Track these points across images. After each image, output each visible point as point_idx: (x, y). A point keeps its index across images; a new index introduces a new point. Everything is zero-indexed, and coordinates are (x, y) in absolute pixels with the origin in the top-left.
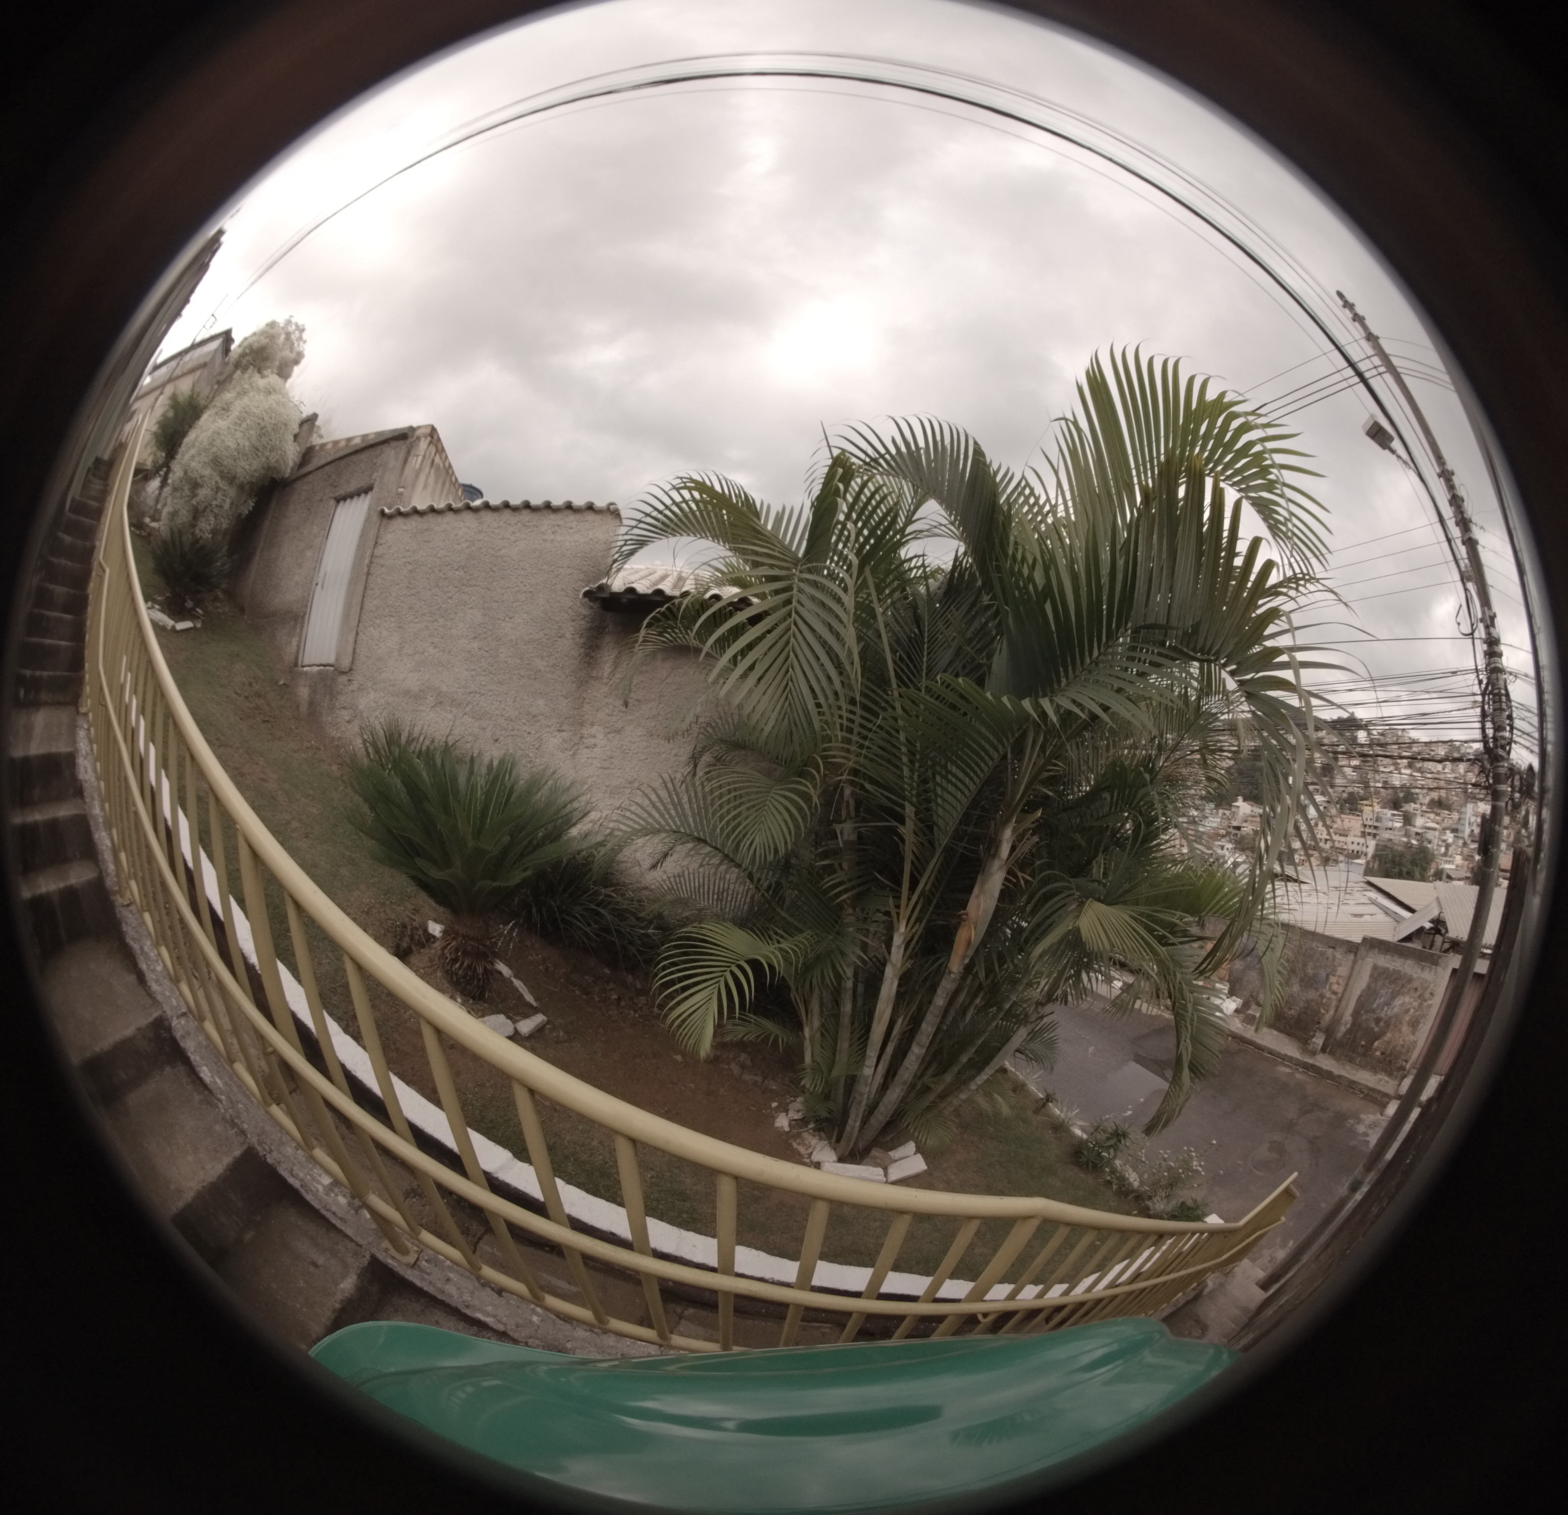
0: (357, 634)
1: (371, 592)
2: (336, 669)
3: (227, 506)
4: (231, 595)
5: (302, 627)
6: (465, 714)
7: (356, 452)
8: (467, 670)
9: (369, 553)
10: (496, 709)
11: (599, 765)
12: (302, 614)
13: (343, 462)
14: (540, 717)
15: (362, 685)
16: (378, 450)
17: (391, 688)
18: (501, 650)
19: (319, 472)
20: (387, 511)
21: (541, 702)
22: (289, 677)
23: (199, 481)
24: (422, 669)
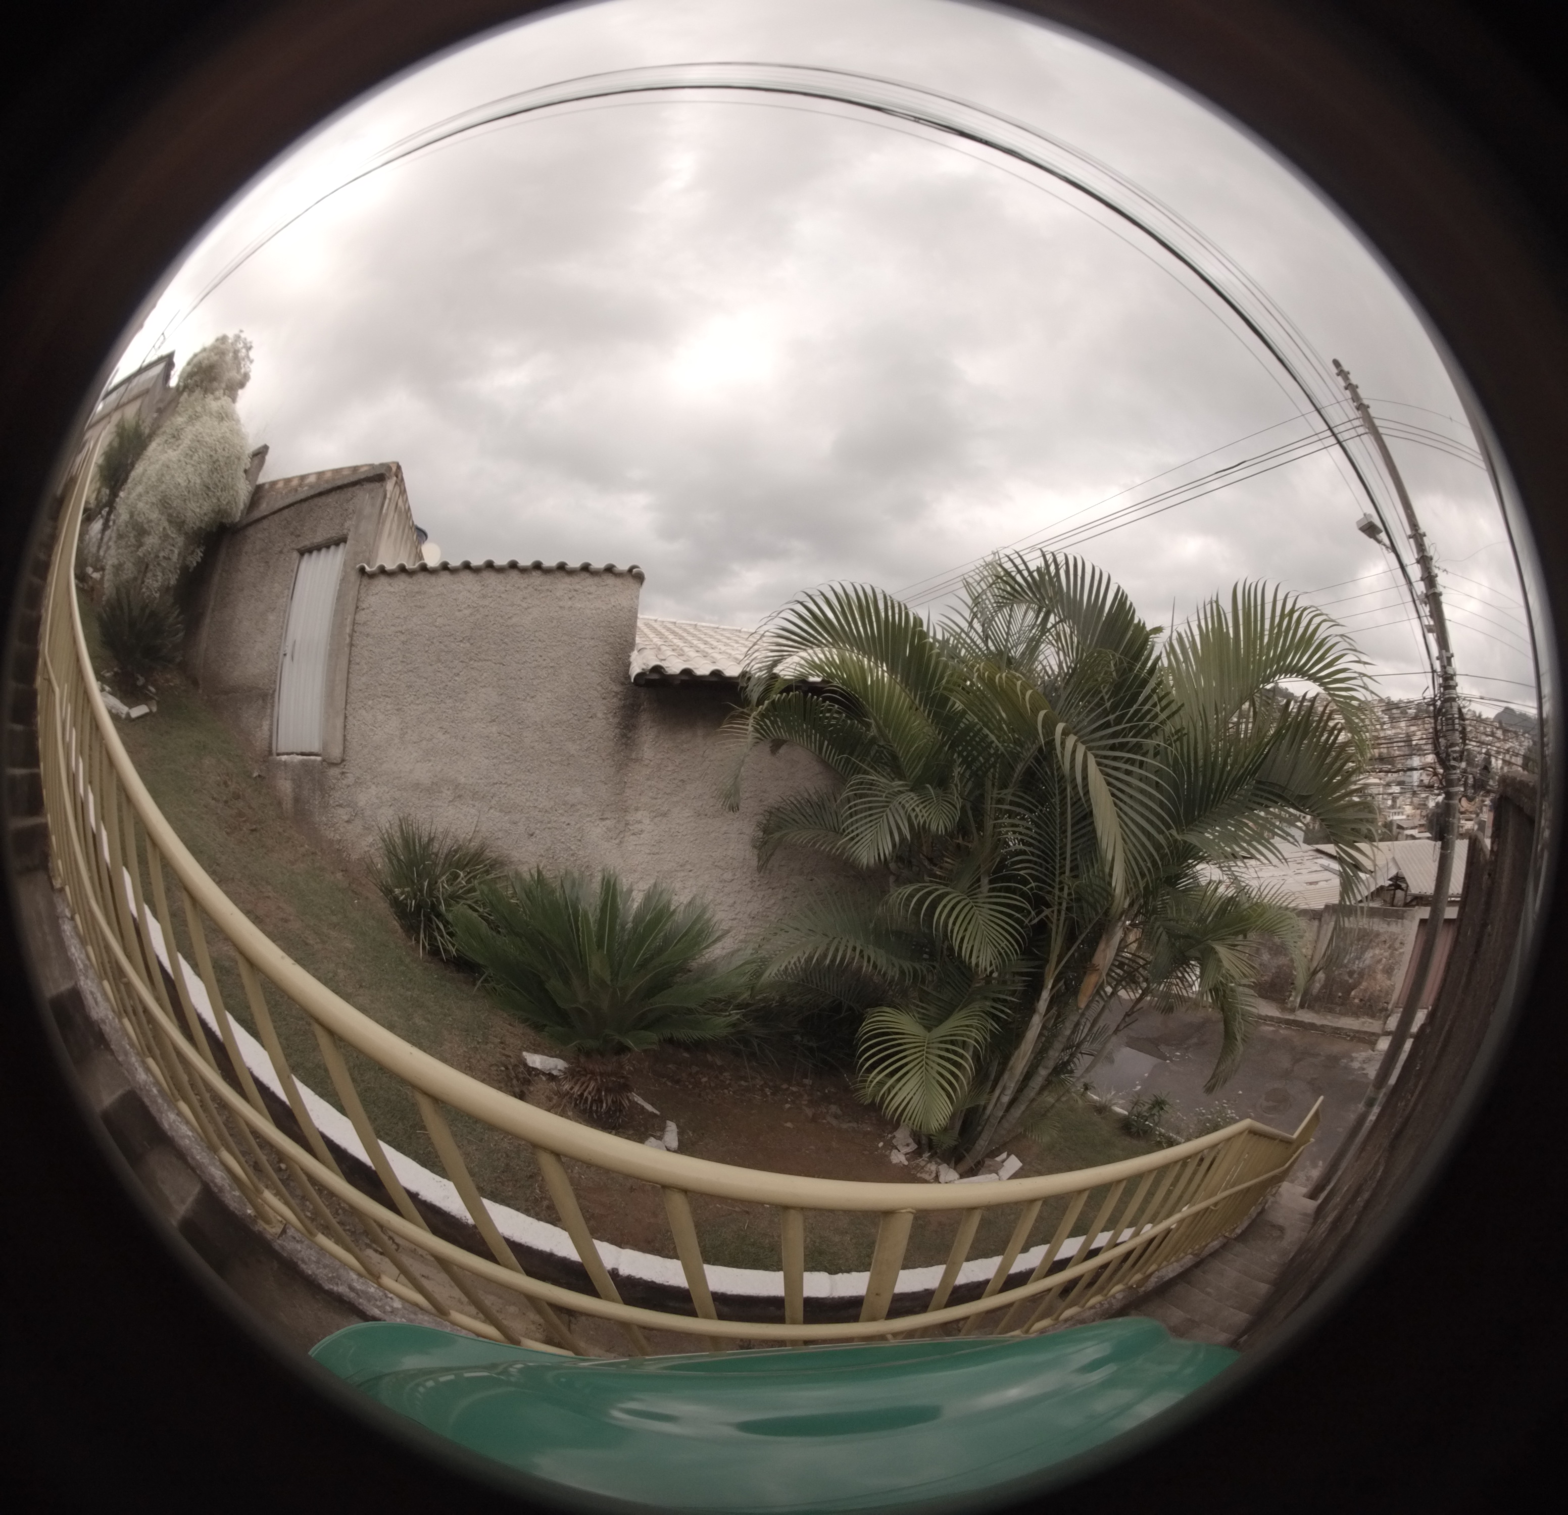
0: (346, 717)
1: (357, 667)
2: (324, 760)
3: (175, 557)
4: (183, 666)
5: (273, 706)
6: (491, 808)
7: (320, 494)
8: (487, 758)
9: (349, 620)
10: (527, 800)
11: (648, 852)
12: (271, 692)
13: (305, 506)
14: (579, 806)
15: (358, 778)
16: (349, 492)
17: (396, 781)
18: (525, 734)
19: (276, 517)
20: (368, 569)
21: (578, 790)
22: (263, 767)
23: (146, 526)
24: (432, 758)
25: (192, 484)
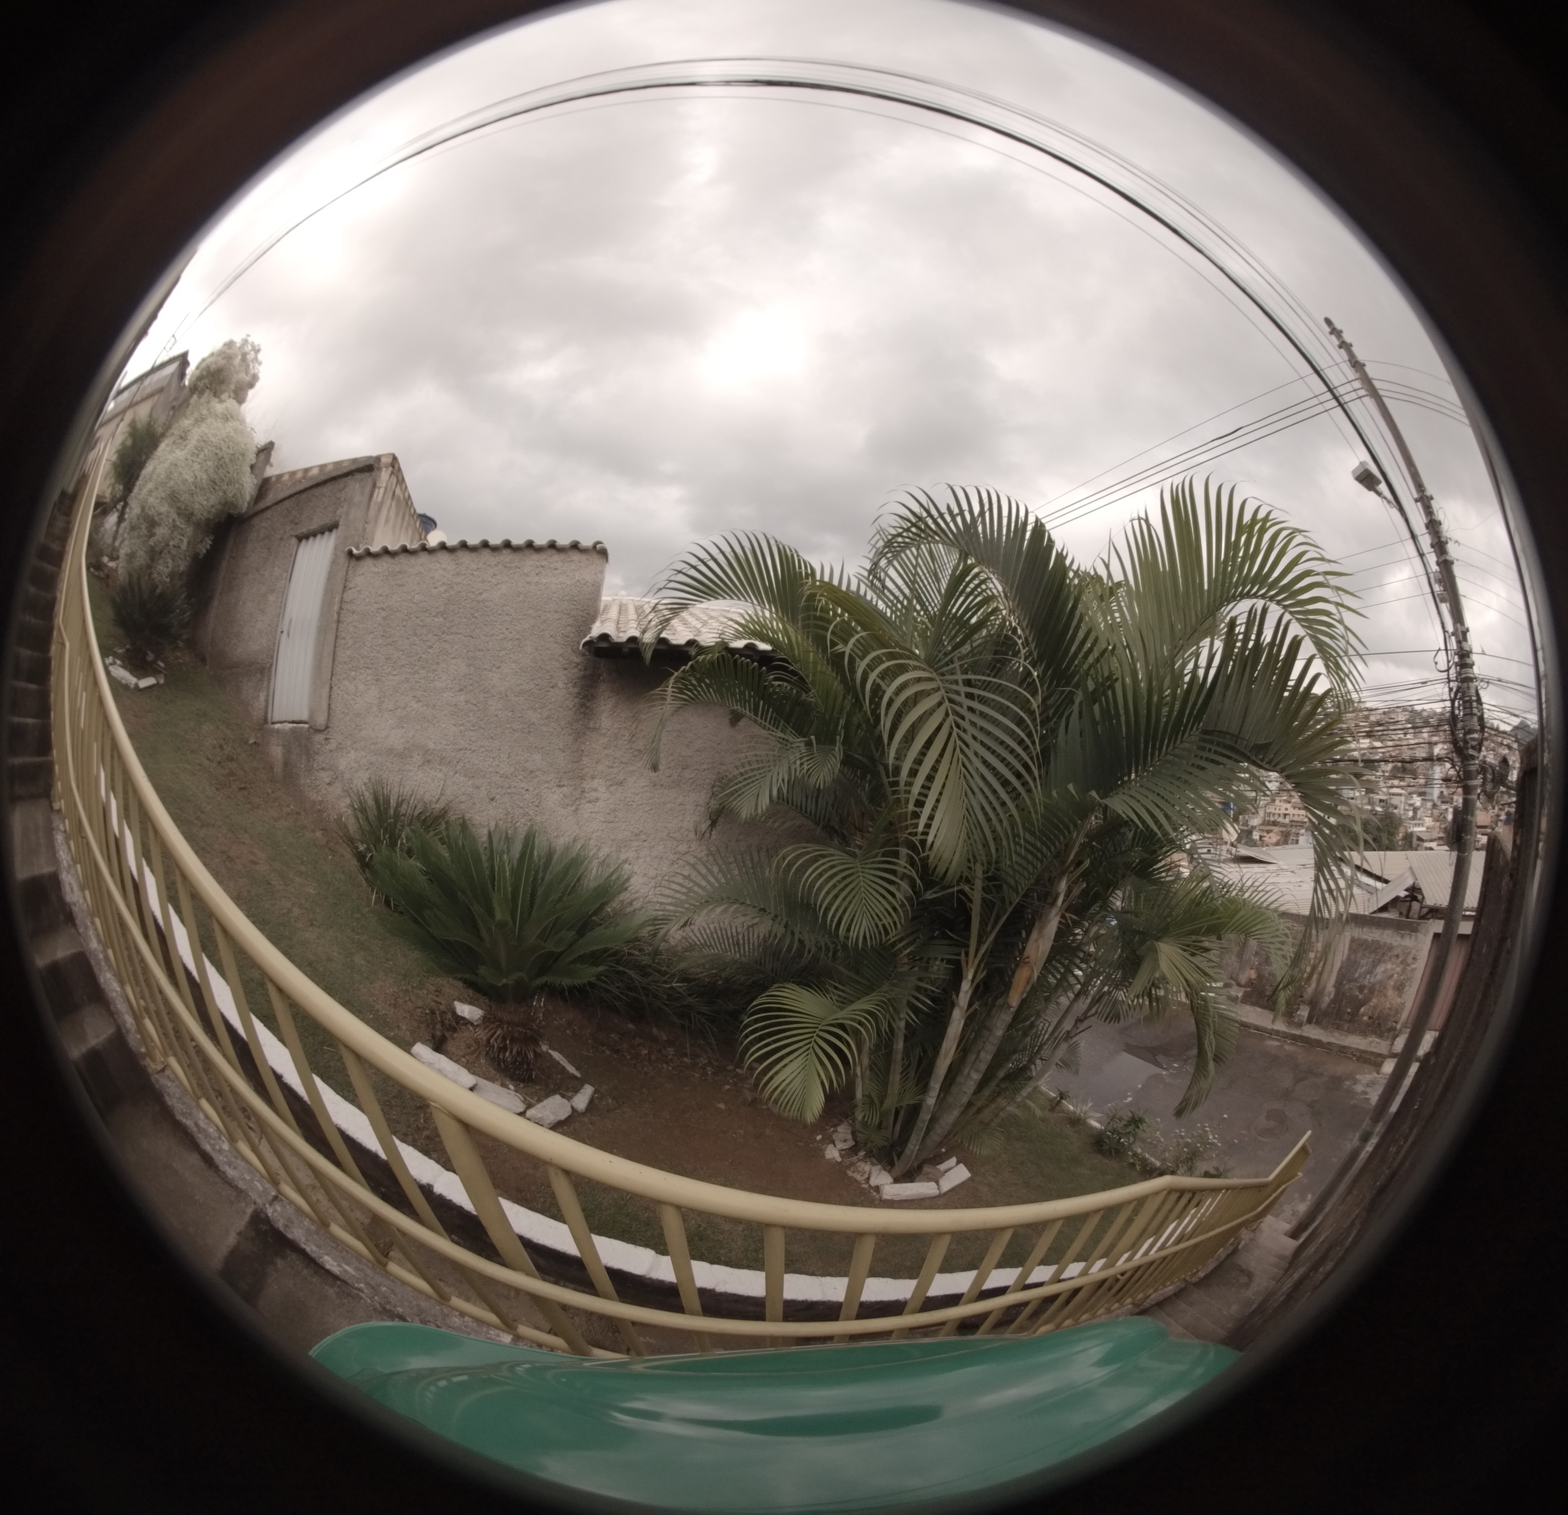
0: (331, 688)
1: (343, 641)
2: (310, 727)
3: (184, 546)
4: (192, 644)
5: (269, 679)
6: (456, 772)
7: (318, 485)
8: (455, 725)
9: (337, 599)
10: (489, 766)
11: (603, 819)
12: (268, 666)
13: (304, 496)
14: (538, 773)
15: (340, 744)
16: (341, 483)
17: (372, 747)
18: (490, 703)
19: (278, 508)
20: (355, 551)
21: (537, 757)
22: (259, 735)
23: (156, 518)
24: (405, 725)
25: (198, 480)
